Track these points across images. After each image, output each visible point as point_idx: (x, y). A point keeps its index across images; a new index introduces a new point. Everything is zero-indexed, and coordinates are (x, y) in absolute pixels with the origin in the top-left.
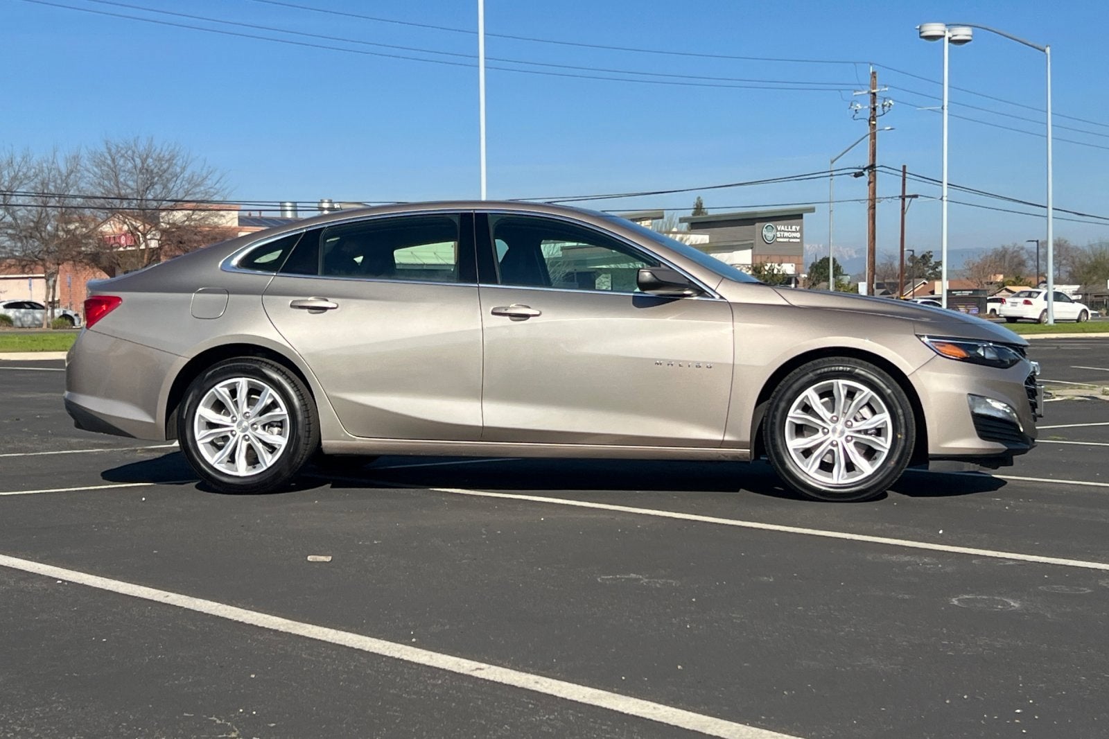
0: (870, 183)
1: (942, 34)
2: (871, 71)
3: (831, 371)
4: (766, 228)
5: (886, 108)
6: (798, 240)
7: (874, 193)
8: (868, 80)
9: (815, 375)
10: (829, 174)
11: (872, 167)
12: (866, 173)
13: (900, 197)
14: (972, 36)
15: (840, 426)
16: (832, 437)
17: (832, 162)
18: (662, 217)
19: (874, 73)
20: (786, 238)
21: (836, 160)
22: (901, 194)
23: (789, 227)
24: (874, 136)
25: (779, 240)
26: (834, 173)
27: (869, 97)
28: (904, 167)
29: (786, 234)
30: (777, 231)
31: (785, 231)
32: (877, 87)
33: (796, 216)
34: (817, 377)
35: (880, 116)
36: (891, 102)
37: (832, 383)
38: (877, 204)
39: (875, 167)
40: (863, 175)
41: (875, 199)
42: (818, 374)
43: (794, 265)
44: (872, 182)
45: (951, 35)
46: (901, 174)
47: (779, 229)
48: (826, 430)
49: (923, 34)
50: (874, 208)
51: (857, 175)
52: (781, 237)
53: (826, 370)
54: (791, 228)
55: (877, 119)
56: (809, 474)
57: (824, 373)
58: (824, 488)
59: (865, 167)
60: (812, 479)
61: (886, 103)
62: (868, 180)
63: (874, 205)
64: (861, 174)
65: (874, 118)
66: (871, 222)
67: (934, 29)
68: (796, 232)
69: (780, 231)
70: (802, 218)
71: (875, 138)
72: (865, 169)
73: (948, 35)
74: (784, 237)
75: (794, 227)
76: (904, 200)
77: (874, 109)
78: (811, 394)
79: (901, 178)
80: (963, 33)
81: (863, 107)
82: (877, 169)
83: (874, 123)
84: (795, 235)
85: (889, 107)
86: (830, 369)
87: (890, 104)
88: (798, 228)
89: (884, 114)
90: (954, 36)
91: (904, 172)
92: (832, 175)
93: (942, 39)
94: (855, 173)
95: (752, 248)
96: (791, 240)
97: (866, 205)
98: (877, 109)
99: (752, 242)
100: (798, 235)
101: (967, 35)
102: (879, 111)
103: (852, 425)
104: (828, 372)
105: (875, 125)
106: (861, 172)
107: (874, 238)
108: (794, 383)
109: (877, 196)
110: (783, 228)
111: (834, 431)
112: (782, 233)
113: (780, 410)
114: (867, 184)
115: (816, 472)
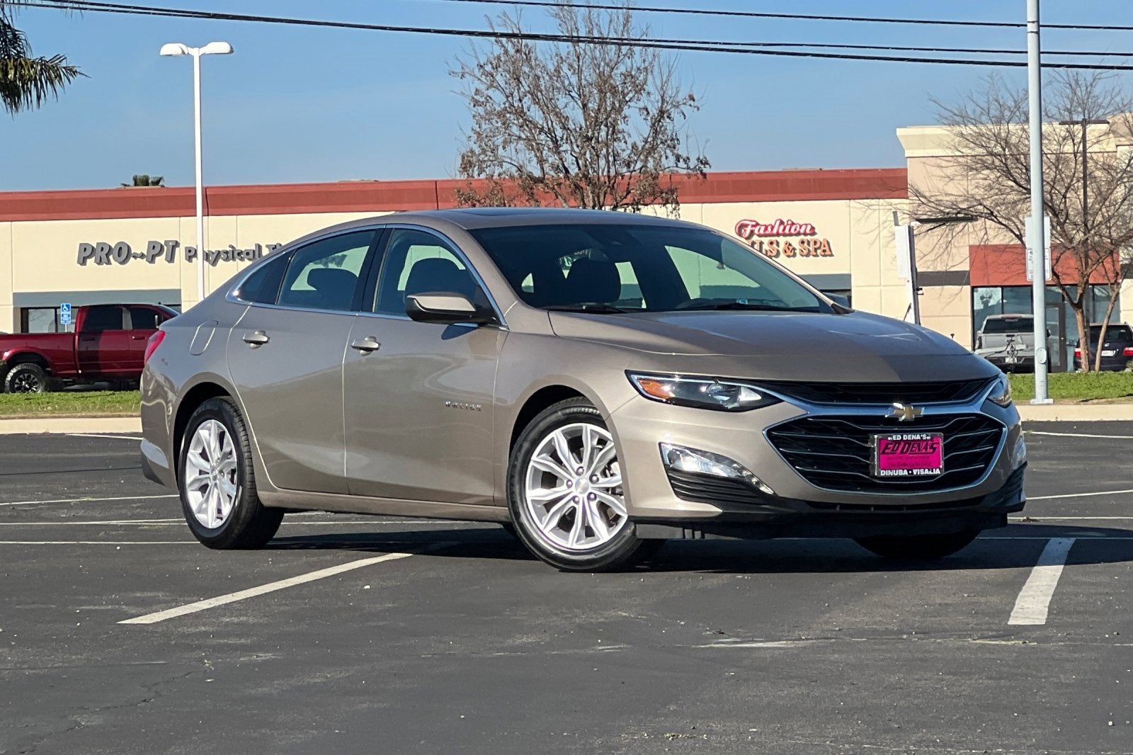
3: (581, 413)
9: (564, 415)
15: (584, 480)
16: (575, 492)
34: (566, 417)
37: (581, 427)
42: (568, 414)
48: (570, 483)
53: (575, 410)
56: (544, 532)
57: (574, 413)
58: (555, 552)
60: (546, 539)
78: (558, 437)
86: (579, 409)
103: (598, 479)
104: (577, 413)
108: (542, 420)
111: (578, 483)
113: (524, 450)
115: (552, 530)
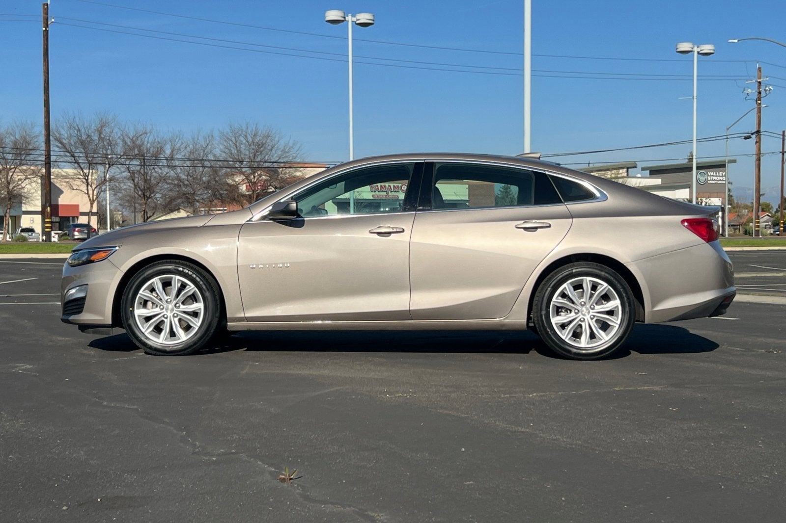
0: (756, 142)
1: (690, 49)
2: (758, 67)
4: (700, 174)
5: (768, 92)
6: (724, 182)
7: (760, 150)
8: (756, 73)
10: (725, 137)
11: (758, 132)
12: (754, 136)
13: (780, 152)
14: (714, 50)
17: (728, 129)
18: (635, 167)
19: (760, 68)
20: (715, 180)
21: (730, 128)
22: (781, 151)
23: (717, 173)
24: (759, 111)
25: (708, 182)
26: (729, 137)
27: (757, 85)
28: (784, 132)
29: (714, 178)
30: (708, 175)
31: (714, 176)
32: (762, 77)
33: (721, 166)
35: (764, 97)
36: (771, 87)
38: (762, 158)
39: (760, 132)
40: (751, 138)
41: (760, 153)
43: (721, 199)
44: (758, 142)
45: (699, 50)
46: (781, 137)
47: (709, 174)
49: (678, 50)
50: (760, 160)
51: (746, 138)
52: (711, 180)
54: (719, 174)
55: (762, 99)
59: (752, 132)
61: (767, 88)
62: (755, 141)
63: (760, 158)
64: (749, 137)
65: (759, 99)
66: (757, 169)
67: (685, 46)
68: (723, 176)
69: (710, 176)
70: (725, 167)
71: (760, 112)
72: (752, 134)
73: (696, 49)
74: (713, 180)
75: (720, 173)
76: (783, 154)
77: (760, 93)
79: (782, 140)
80: (707, 48)
81: (752, 91)
82: (761, 133)
83: (759, 102)
84: (721, 178)
85: (770, 91)
87: (770, 89)
88: (724, 174)
89: (766, 96)
90: (701, 50)
91: (783, 135)
92: (727, 138)
93: (692, 53)
94: (745, 136)
95: (689, 188)
96: (720, 182)
97: (754, 158)
98: (762, 93)
99: (689, 183)
100: (724, 178)
101: (710, 50)
102: (763, 94)
105: (760, 103)
106: (750, 136)
107: (759, 181)
109: (761, 152)
110: (712, 174)
112: (712, 177)
114: (755, 143)
